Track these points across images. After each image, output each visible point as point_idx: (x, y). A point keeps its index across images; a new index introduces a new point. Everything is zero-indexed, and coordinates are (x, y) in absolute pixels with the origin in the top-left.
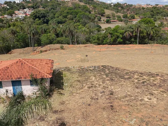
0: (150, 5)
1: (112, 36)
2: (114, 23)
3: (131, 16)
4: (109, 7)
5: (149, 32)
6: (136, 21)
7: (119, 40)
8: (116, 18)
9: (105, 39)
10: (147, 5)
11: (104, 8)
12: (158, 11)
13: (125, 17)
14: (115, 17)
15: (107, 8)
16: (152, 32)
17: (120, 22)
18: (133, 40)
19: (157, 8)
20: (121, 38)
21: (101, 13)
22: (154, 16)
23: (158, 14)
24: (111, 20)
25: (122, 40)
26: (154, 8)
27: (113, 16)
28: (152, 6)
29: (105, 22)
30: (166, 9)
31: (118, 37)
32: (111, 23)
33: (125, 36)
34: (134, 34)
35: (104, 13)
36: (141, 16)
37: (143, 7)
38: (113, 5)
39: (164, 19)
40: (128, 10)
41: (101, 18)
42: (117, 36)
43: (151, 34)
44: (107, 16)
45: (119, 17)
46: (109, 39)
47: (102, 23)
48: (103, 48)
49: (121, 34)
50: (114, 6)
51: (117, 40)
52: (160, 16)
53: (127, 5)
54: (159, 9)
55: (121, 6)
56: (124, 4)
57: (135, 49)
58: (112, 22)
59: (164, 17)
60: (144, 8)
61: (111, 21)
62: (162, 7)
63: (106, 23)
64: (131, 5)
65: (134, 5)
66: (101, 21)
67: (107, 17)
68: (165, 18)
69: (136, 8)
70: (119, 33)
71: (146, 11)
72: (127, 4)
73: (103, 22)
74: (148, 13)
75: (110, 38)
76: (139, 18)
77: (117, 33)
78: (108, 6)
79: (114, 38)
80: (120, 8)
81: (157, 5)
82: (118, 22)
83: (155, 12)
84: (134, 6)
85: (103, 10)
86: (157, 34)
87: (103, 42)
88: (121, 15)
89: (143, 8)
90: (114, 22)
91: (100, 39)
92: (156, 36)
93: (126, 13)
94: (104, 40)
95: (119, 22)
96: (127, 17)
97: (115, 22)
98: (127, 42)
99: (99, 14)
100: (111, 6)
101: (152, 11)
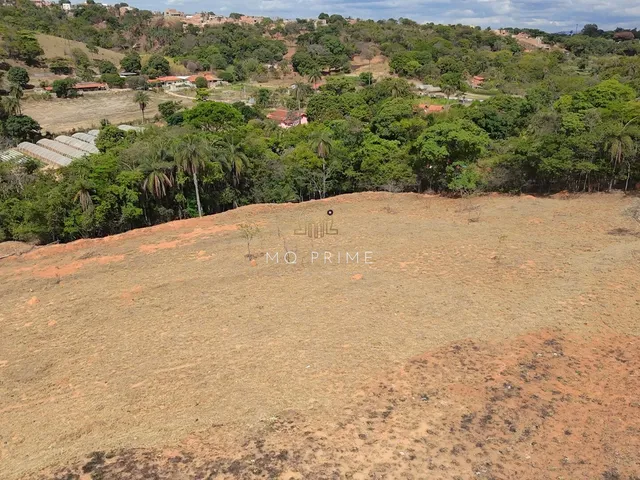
0: (212, 14)
1: (97, 198)
2: (90, 96)
3: (155, 62)
4: (57, 22)
5: (229, 166)
6: (178, 84)
7: (129, 210)
8: (96, 70)
9: (67, 215)
10: (203, 15)
11: (33, 27)
12: (245, 42)
13: (132, 66)
14: (89, 68)
15: (46, 30)
16: (239, 163)
17: (116, 90)
18: (179, 197)
19: (240, 31)
20: (134, 205)
21: (25, 51)
22: (234, 57)
23: (247, 53)
24: (76, 82)
25: (139, 211)
26: (230, 28)
27: (79, 63)
28: (223, 21)
29: (51, 91)
30: (267, 34)
31: (122, 201)
32: (77, 96)
33: (147, 189)
34: (181, 181)
35: (39, 53)
36: (190, 63)
37: (191, 25)
38: (72, 11)
39: (266, 73)
40: (137, 33)
41: (26, 76)
42: (118, 196)
43: (238, 170)
44: (56, 65)
45: (107, 68)
46: (88, 213)
47: (38, 98)
48: (69, 257)
49: (129, 187)
50: (76, 15)
51: (120, 209)
52: (252, 61)
53: (128, 12)
54: (245, 33)
55: (108, 15)
56: (118, 7)
57: (193, 241)
58: (81, 92)
59: (267, 62)
60: (197, 29)
61: (78, 86)
62: (253, 23)
63: (54, 95)
64: (147, 15)
65: (157, 15)
66: (32, 87)
67: (56, 70)
68: (269, 66)
69: (167, 25)
70: (123, 186)
71: (205, 39)
72: (129, 8)
73: (42, 91)
74: (212, 47)
75: (91, 208)
76: (187, 71)
77: (115, 186)
78: (50, 18)
79: (105, 205)
80: (103, 26)
81: (237, 16)
82: (108, 91)
83: (234, 44)
84: (156, 18)
85: (31, 39)
86: (256, 166)
87: (62, 225)
88: (114, 57)
89: (193, 30)
90: (90, 93)
91: (48, 216)
92: (255, 173)
93: (133, 44)
94: (65, 218)
95: (111, 87)
96: (139, 67)
97: (92, 89)
98: (162, 210)
99: (17, 57)
100: (62, 15)
101: (225, 41)
